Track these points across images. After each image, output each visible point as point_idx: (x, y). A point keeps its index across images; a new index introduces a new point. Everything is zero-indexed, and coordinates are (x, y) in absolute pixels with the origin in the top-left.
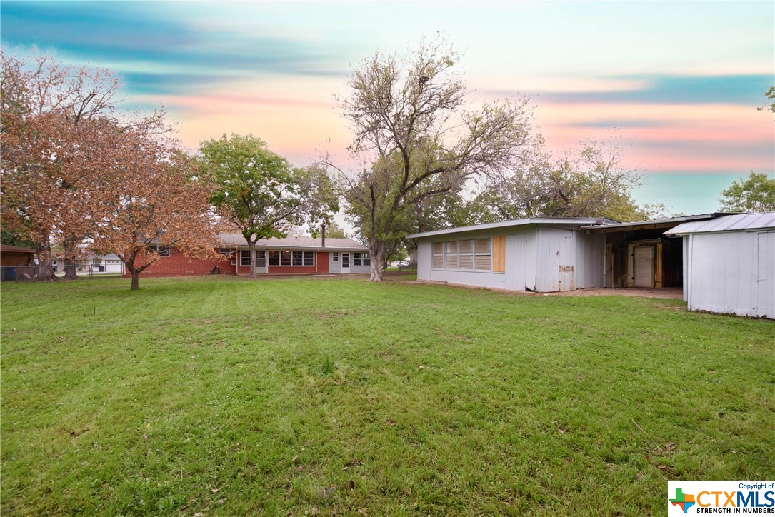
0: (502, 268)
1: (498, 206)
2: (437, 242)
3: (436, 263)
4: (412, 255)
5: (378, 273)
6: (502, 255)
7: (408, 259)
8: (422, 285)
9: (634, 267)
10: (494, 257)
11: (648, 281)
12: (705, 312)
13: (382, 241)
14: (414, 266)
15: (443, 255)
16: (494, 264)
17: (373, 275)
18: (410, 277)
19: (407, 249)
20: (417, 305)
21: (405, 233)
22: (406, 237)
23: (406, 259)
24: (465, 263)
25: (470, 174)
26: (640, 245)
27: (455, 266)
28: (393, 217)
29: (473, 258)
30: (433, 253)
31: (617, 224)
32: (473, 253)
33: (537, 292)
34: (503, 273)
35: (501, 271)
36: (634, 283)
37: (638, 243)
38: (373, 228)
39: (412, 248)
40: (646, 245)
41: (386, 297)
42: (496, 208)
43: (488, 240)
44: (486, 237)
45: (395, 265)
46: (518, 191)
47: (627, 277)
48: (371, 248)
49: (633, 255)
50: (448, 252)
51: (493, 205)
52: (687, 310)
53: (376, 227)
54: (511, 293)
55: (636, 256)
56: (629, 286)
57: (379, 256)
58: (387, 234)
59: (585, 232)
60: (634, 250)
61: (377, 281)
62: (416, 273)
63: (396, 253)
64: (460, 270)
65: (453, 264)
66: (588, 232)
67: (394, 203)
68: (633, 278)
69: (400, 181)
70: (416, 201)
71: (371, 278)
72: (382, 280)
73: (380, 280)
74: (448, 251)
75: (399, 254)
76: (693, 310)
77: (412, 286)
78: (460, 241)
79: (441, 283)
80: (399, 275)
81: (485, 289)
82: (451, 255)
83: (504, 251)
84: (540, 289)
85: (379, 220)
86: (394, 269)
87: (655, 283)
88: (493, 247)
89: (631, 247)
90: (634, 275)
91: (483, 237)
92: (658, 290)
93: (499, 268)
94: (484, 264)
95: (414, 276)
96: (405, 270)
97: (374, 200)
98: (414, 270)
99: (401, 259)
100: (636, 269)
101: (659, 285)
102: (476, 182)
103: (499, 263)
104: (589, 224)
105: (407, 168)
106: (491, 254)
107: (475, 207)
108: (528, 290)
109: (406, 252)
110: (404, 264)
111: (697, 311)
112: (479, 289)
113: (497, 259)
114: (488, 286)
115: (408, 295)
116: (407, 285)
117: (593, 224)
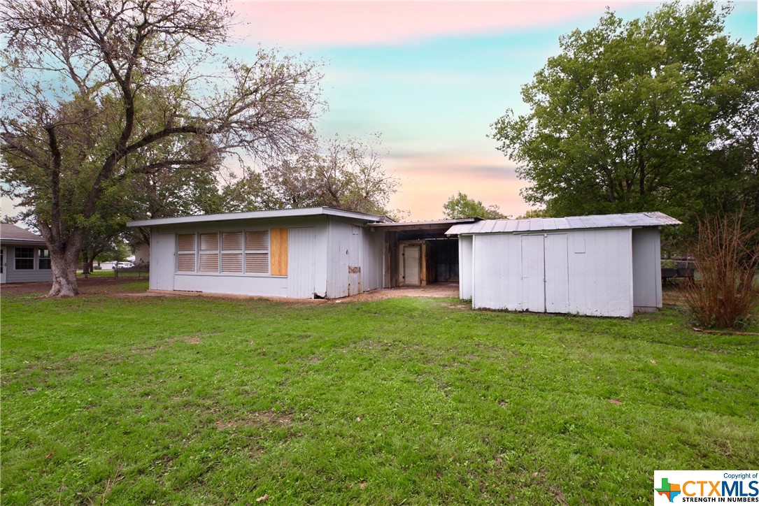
0: (283, 271)
1: (262, 197)
2: (185, 234)
3: (183, 264)
4: (138, 252)
5: (68, 282)
6: (283, 254)
7: (133, 258)
8: (159, 298)
9: (404, 267)
10: (273, 256)
11: (415, 281)
12: (485, 309)
13: (77, 228)
14: (143, 269)
15: (195, 252)
16: (272, 264)
17: (55, 287)
18: (135, 285)
19: (131, 245)
20: (153, 342)
21: (125, 218)
22: (129, 224)
23: (128, 259)
24: (230, 265)
25: (233, 146)
26: (409, 245)
27: (214, 268)
28: (100, 190)
29: (242, 259)
30: (177, 250)
31: (394, 224)
32: (242, 251)
33: (329, 299)
34: (285, 276)
35: (282, 273)
36: (404, 282)
37: (408, 243)
38: (56, 204)
39: (139, 243)
40: (413, 245)
41: (81, 331)
42: (259, 199)
43: (264, 233)
44: (261, 229)
45: (108, 267)
46: (285, 183)
47: (399, 276)
48: (52, 240)
49: (403, 254)
50: (202, 250)
51: (257, 196)
52: (471, 309)
53: (62, 203)
54: (297, 302)
55: (406, 255)
56: (401, 285)
57: (70, 254)
58: (88, 217)
59: (369, 230)
60: (404, 250)
61: (65, 297)
62: (147, 279)
63: (111, 249)
64: (223, 274)
65: (211, 265)
66: (373, 230)
67: (105, 168)
68: (404, 277)
69: (116, 134)
70: (147, 170)
71: (52, 292)
72: (77, 293)
73: (72, 294)
74: (203, 247)
75: (116, 251)
76: (477, 308)
77: (139, 301)
78: (222, 233)
79: (191, 294)
80: (114, 284)
81: (261, 299)
82: (208, 252)
83: (287, 248)
84: (331, 296)
85: (71, 192)
86: (107, 273)
87: (421, 281)
88: (271, 244)
89: (401, 247)
90: (404, 275)
91: (256, 230)
92: (423, 287)
93: (280, 271)
94: (258, 265)
95: (143, 285)
96: (126, 275)
97: (56, 154)
98: (143, 275)
99: (119, 257)
100: (406, 269)
101: (424, 283)
102: (241, 160)
103: (280, 265)
104: (373, 222)
105: (130, 113)
106: (269, 252)
107: (235, 193)
108: (317, 297)
109: (128, 249)
110: (124, 265)
111: (480, 309)
112: (251, 299)
113: (277, 258)
114: (265, 295)
115: (132, 320)
116: (130, 301)
117: (377, 222)
